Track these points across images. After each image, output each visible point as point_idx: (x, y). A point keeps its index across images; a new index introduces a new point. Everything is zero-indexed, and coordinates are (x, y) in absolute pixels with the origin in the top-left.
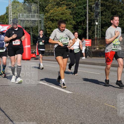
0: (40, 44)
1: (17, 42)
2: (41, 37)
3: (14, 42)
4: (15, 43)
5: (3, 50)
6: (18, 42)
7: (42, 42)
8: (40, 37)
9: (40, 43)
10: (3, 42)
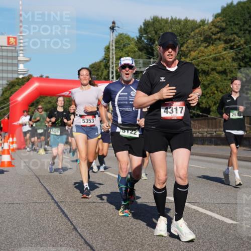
0: (231, 117)
1: (174, 110)
2: (235, 99)
3: (167, 108)
4: (167, 112)
5: (134, 132)
7: (236, 112)
8: (233, 98)
9: (231, 114)
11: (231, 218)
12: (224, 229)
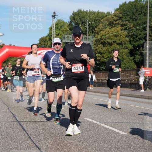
1: (79, 68)
2: (116, 61)
3: (75, 67)
4: (75, 69)
5: (60, 78)
6: (81, 68)
10: (61, 66)
12: (120, 137)
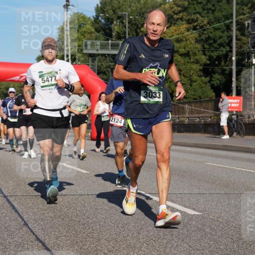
11: (194, 209)
